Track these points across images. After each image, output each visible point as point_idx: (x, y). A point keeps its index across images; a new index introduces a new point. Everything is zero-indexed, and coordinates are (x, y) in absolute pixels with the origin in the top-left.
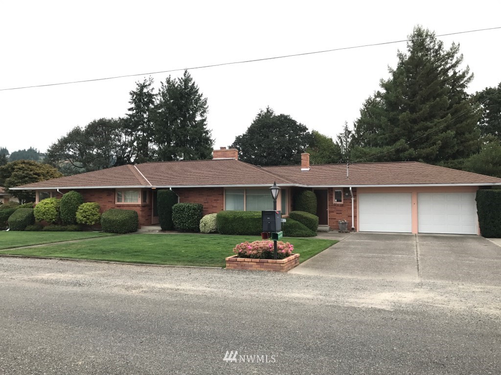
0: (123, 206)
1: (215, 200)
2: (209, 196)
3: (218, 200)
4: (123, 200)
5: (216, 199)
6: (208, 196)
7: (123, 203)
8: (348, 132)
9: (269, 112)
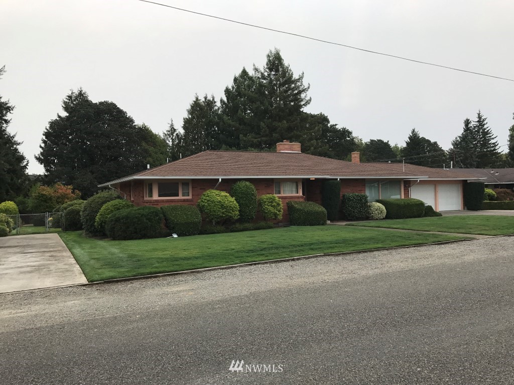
3: (362, 191)
4: (282, 192)
6: (353, 187)
7: (282, 195)
8: (173, 130)
9: (82, 95)
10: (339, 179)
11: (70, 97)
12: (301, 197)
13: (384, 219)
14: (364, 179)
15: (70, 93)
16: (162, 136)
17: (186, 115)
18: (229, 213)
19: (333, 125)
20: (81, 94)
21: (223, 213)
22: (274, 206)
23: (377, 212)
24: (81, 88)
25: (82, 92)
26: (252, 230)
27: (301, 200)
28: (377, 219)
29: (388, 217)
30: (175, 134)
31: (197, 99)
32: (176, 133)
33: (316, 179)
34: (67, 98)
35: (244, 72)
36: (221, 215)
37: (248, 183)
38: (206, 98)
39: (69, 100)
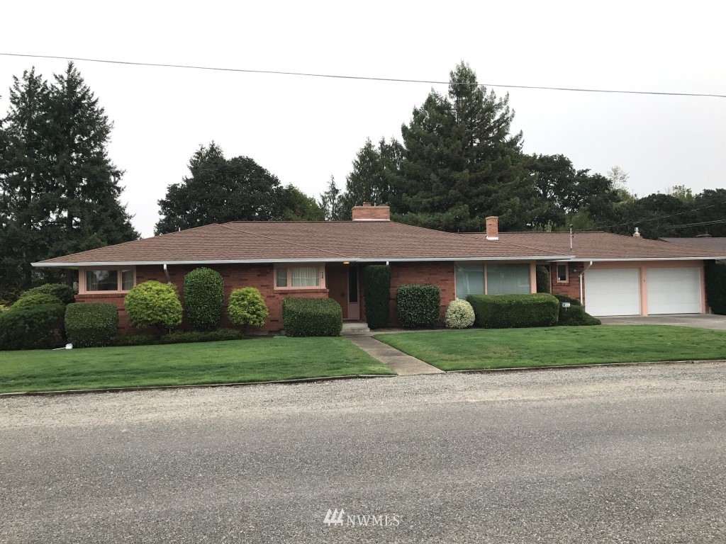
0: (294, 292)
1: (442, 280)
2: (433, 274)
3: (447, 280)
4: (289, 282)
5: (443, 278)
6: (430, 274)
7: (289, 288)
8: (335, 191)
9: (215, 150)
10: (388, 263)
11: (199, 154)
12: (323, 291)
13: (469, 327)
14: (453, 262)
15: (199, 149)
16: (319, 201)
17: (351, 169)
18: (158, 315)
19: (583, 171)
20: (213, 149)
21: (149, 316)
22: (244, 305)
23: (454, 315)
24: (213, 142)
25: (215, 147)
26: (195, 341)
27: (322, 295)
28: (456, 328)
29: (477, 324)
30: (337, 197)
31: (370, 145)
32: (338, 195)
33: (350, 262)
34: (196, 155)
35: (430, 102)
36: (145, 318)
37: (205, 271)
38: (382, 143)
39: (198, 158)
